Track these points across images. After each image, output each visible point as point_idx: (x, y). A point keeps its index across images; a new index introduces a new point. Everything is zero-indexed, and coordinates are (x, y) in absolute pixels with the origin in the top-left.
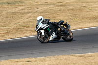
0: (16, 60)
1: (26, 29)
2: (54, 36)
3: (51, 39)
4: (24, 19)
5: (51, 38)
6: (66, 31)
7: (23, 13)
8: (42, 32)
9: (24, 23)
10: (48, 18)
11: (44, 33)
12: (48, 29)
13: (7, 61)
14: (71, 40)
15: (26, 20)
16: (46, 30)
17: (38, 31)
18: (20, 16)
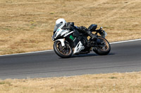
0: (95, 75)
1: (109, 31)
2: (80, 47)
3: (75, 52)
4: (107, 18)
5: (76, 50)
6: (98, 40)
7: (105, 9)
8: (62, 41)
9: (107, 23)
10: (71, 22)
11: (65, 42)
12: (71, 37)
13: (82, 76)
14: (106, 53)
15: (109, 19)
16: (67, 39)
17: (55, 40)
18: (100, 12)
